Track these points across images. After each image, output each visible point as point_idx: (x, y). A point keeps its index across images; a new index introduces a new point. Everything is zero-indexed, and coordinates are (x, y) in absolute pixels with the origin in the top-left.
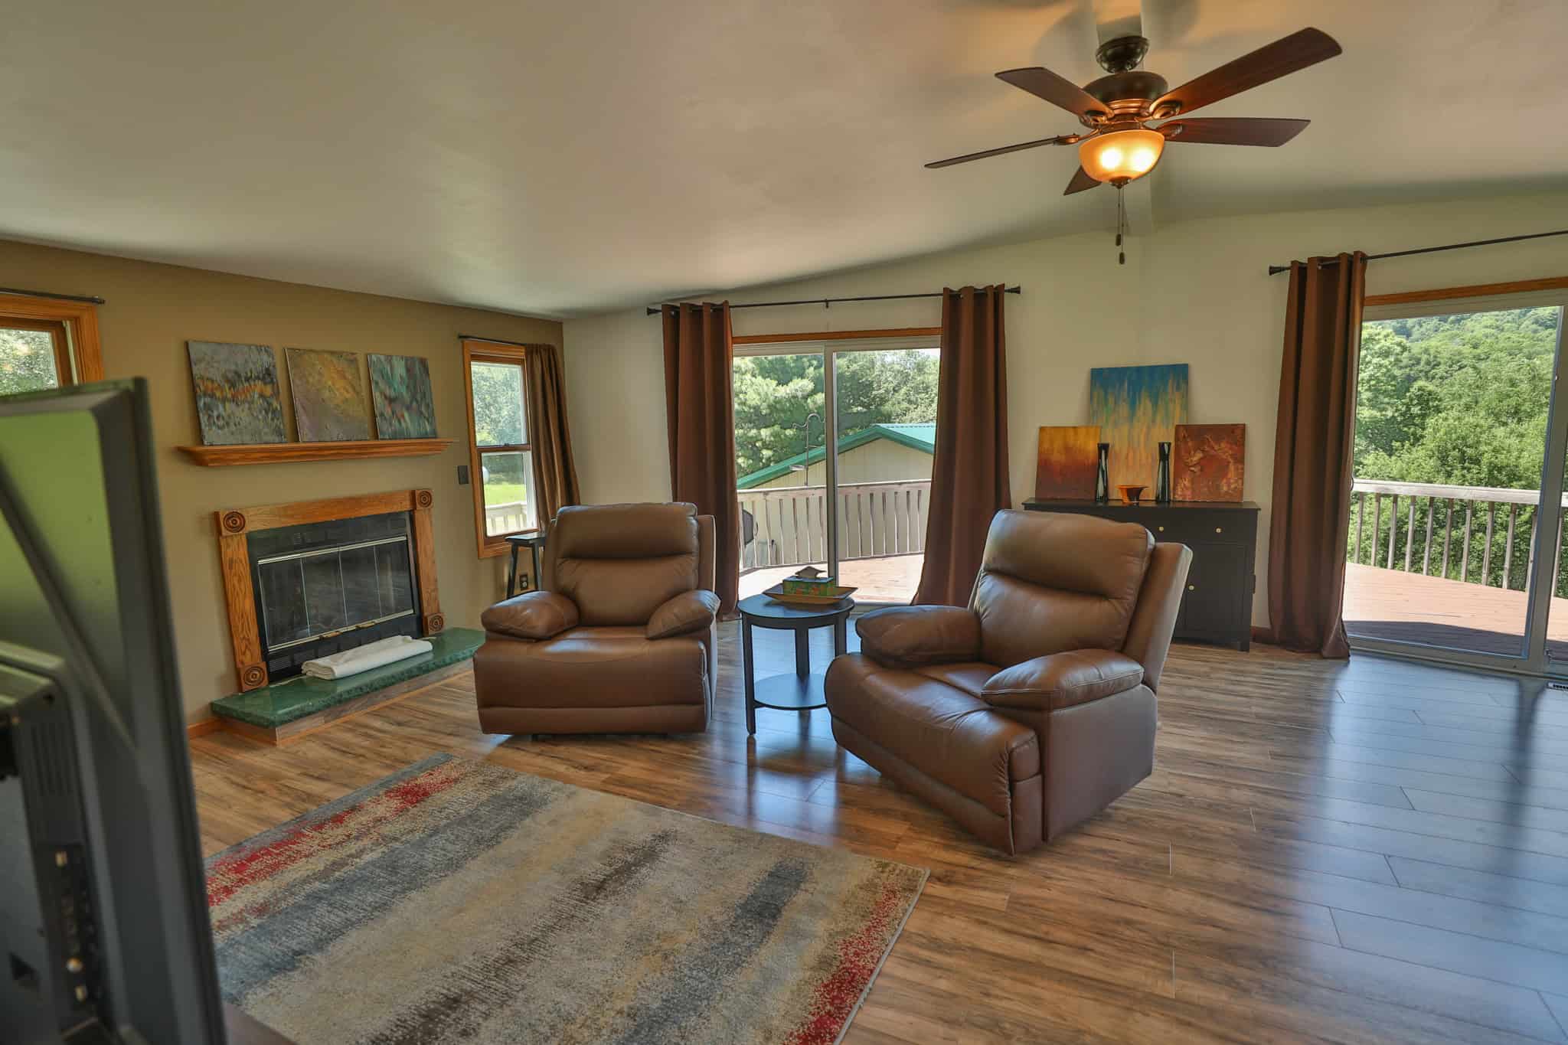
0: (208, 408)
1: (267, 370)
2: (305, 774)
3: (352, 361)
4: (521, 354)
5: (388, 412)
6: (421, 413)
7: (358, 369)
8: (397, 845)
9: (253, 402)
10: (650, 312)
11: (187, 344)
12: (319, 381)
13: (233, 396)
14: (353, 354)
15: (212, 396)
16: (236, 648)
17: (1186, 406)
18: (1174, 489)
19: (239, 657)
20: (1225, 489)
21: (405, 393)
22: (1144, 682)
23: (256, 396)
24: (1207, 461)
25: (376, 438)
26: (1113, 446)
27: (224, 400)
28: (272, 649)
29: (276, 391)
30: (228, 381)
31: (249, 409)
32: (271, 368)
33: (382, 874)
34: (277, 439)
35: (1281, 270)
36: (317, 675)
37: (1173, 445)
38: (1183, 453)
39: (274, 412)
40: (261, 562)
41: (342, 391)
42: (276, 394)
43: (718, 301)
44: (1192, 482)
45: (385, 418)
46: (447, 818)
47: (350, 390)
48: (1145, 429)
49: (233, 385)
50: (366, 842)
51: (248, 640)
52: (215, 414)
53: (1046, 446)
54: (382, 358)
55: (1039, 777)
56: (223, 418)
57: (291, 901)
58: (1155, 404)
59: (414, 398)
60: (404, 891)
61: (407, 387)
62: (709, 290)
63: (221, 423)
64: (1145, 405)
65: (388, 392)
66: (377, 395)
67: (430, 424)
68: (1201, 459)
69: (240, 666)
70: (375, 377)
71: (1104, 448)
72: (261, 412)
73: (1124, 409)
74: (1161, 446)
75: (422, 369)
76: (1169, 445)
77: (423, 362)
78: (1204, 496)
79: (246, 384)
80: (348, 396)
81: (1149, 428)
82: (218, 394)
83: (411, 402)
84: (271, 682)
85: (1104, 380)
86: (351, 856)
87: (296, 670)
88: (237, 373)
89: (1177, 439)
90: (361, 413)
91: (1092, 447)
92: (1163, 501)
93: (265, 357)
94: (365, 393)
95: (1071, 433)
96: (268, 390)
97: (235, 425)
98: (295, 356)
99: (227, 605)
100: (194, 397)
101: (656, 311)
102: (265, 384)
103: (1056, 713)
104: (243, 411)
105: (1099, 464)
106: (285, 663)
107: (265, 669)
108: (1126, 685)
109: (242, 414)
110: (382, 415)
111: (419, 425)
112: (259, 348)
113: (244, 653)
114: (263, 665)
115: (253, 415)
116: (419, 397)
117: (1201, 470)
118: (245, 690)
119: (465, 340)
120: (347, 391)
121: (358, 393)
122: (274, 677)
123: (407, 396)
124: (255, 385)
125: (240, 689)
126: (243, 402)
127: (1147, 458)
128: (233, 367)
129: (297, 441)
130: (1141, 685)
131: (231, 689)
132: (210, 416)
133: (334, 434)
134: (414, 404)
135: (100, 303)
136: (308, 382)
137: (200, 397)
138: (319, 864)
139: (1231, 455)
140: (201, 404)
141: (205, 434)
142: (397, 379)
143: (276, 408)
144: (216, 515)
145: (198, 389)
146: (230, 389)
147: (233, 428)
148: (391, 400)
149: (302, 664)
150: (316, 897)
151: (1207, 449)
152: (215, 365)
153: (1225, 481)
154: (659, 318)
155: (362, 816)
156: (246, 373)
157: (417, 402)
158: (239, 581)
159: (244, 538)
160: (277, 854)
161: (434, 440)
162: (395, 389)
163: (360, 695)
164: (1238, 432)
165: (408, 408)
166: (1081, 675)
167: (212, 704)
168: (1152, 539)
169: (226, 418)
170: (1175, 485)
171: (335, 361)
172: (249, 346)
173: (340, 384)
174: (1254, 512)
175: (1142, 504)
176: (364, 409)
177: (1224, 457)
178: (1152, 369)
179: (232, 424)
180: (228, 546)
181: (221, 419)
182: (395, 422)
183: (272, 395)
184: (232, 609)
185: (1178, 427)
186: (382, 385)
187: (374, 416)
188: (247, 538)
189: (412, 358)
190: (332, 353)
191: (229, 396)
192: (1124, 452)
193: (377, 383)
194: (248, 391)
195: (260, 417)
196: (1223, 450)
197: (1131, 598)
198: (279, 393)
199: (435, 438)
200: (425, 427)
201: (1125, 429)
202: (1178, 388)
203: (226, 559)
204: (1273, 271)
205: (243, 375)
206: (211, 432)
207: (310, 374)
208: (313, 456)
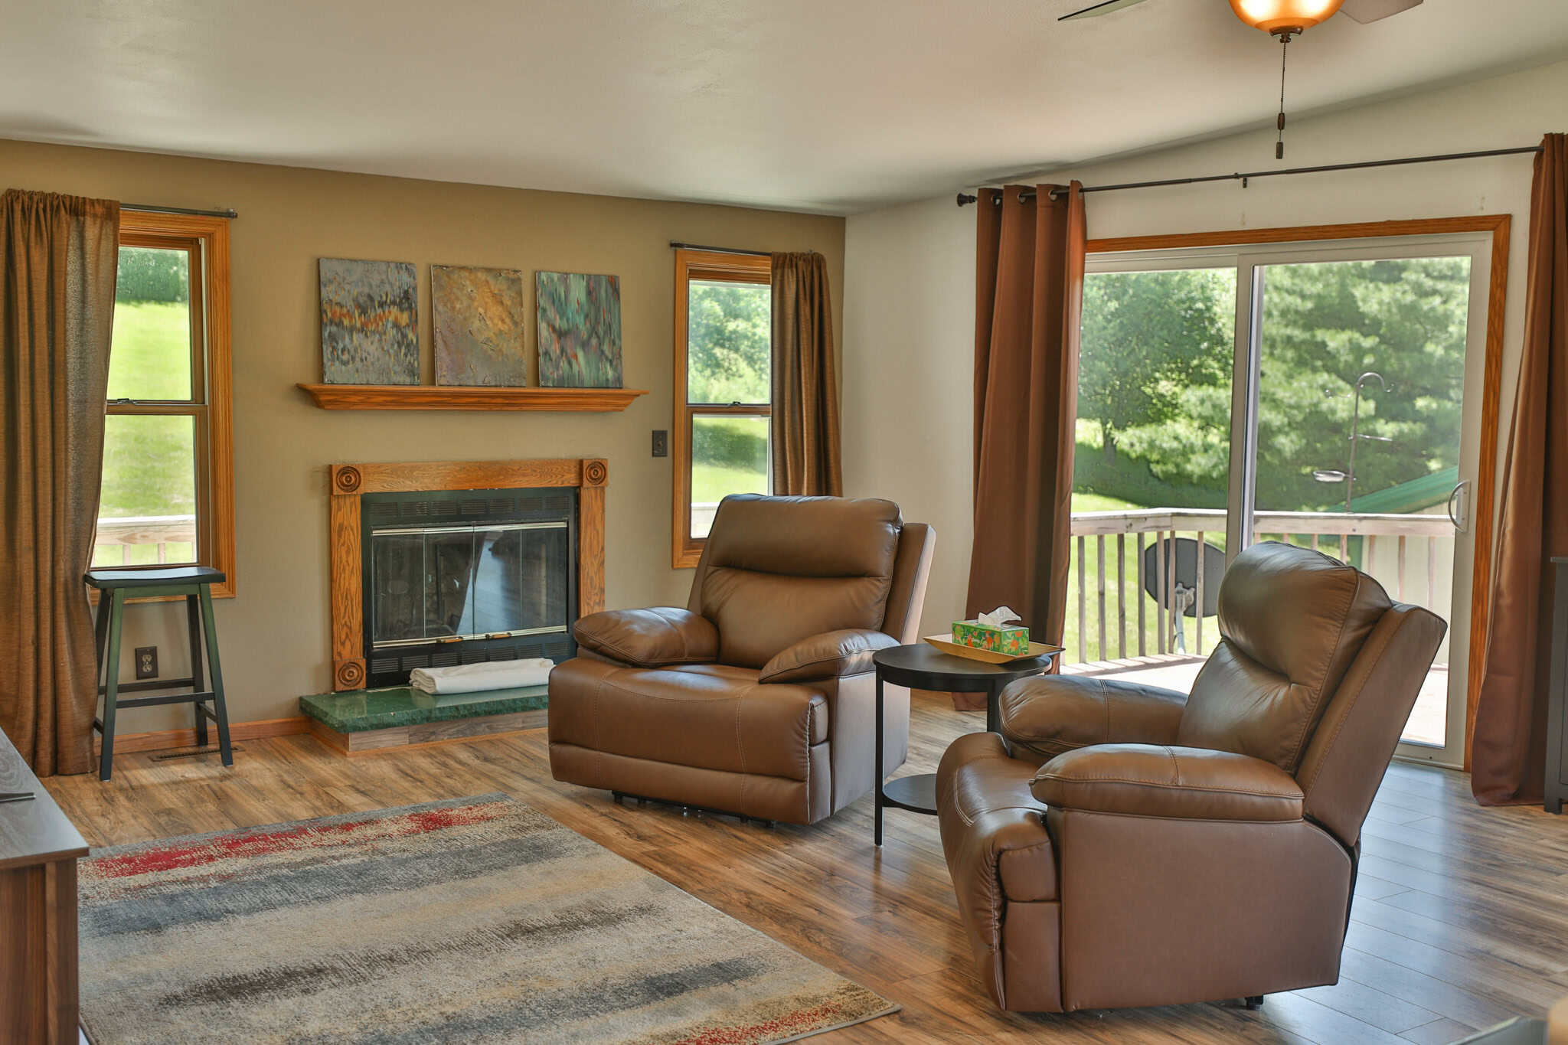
0: (333, 338)
1: (406, 292)
2: (352, 787)
3: (513, 281)
4: (765, 267)
5: (555, 349)
6: (603, 352)
7: (520, 293)
8: (381, 858)
9: (385, 333)
10: (962, 200)
11: (319, 260)
12: (469, 307)
13: (363, 325)
14: (516, 271)
15: (340, 324)
16: (335, 635)
19: (338, 647)
21: (581, 327)
23: (390, 325)
25: (537, 384)
27: (352, 330)
28: (378, 645)
29: (413, 319)
30: (358, 306)
31: (380, 340)
32: (411, 290)
33: (346, 876)
34: (408, 380)
36: (422, 688)
39: (408, 346)
40: (376, 533)
41: (496, 321)
42: (414, 323)
43: (1064, 181)
45: (551, 359)
46: (448, 848)
47: (507, 320)
49: (364, 311)
50: (356, 849)
51: (350, 628)
52: (341, 346)
54: (555, 276)
56: (349, 351)
57: (254, 877)
59: (593, 331)
60: (352, 892)
61: (587, 316)
62: (1051, 164)
63: (345, 357)
65: (558, 323)
66: (543, 327)
67: (615, 370)
69: (336, 658)
70: (543, 302)
72: (393, 345)
75: (610, 291)
77: (613, 282)
79: (379, 311)
80: (504, 328)
82: (346, 322)
83: (590, 337)
84: (368, 687)
86: (333, 857)
87: (402, 678)
88: (370, 298)
90: (518, 351)
93: (405, 277)
94: (526, 325)
96: (404, 318)
97: (362, 360)
98: (441, 273)
99: (331, 580)
100: (321, 324)
101: (971, 199)
102: (402, 310)
104: (372, 343)
106: (389, 666)
107: (364, 668)
109: (370, 347)
110: (546, 353)
111: (598, 370)
112: (399, 266)
113: (343, 644)
114: (363, 663)
115: (383, 349)
116: (601, 330)
118: (337, 690)
119: (678, 249)
120: (503, 321)
121: (516, 324)
122: (374, 681)
123: (583, 329)
124: (390, 312)
125: (333, 688)
126: (373, 332)
128: (366, 290)
129: (433, 384)
131: (324, 686)
132: (334, 348)
133: (479, 376)
134: (594, 341)
135: (233, 217)
136: (453, 308)
137: (326, 325)
138: (298, 857)
140: (326, 334)
141: (326, 370)
142: (574, 306)
143: (412, 341)
144: (331, 466)
145: (324, 316)
146: (360, 315)
147: (358, 364)
148: (561, 334)
149: (410, 672)
150: (276, 879)
152: (347, 287)
154: (971, 211)
155: (372, 829)
156: (381, 297)
157: (598, 337)
158: (348, 552)
159: (358, 500)
160: (271, 842)
161: (617, 391)
162: (568, 321)
163: (454, 717)
165: (585, 345)
167: (301, 699)
169: (352, 352)
171: (492, 281)
172: (388, 263)
173: (495, 310)
176: (523, 347)
179: (358, 359)
180: (339, 509)
181: (346, 352)
182: (564, 365)
183: (408, 325)
184: (336, 586)
186: (551, 313)
187: (537, 355)
188: (363, 503)
189: (598, 276)
190: (489, 270)
191: (358, 325)
193: (544, 310)
194: (381, 319)
195: (391, 351)
198: (416, 321)
199: (621, 388)
200: (606, 373)
203: (335, 527)
205: (377, 299)
206: (333, 368)
207: (457, 299)
208: (449, 404)
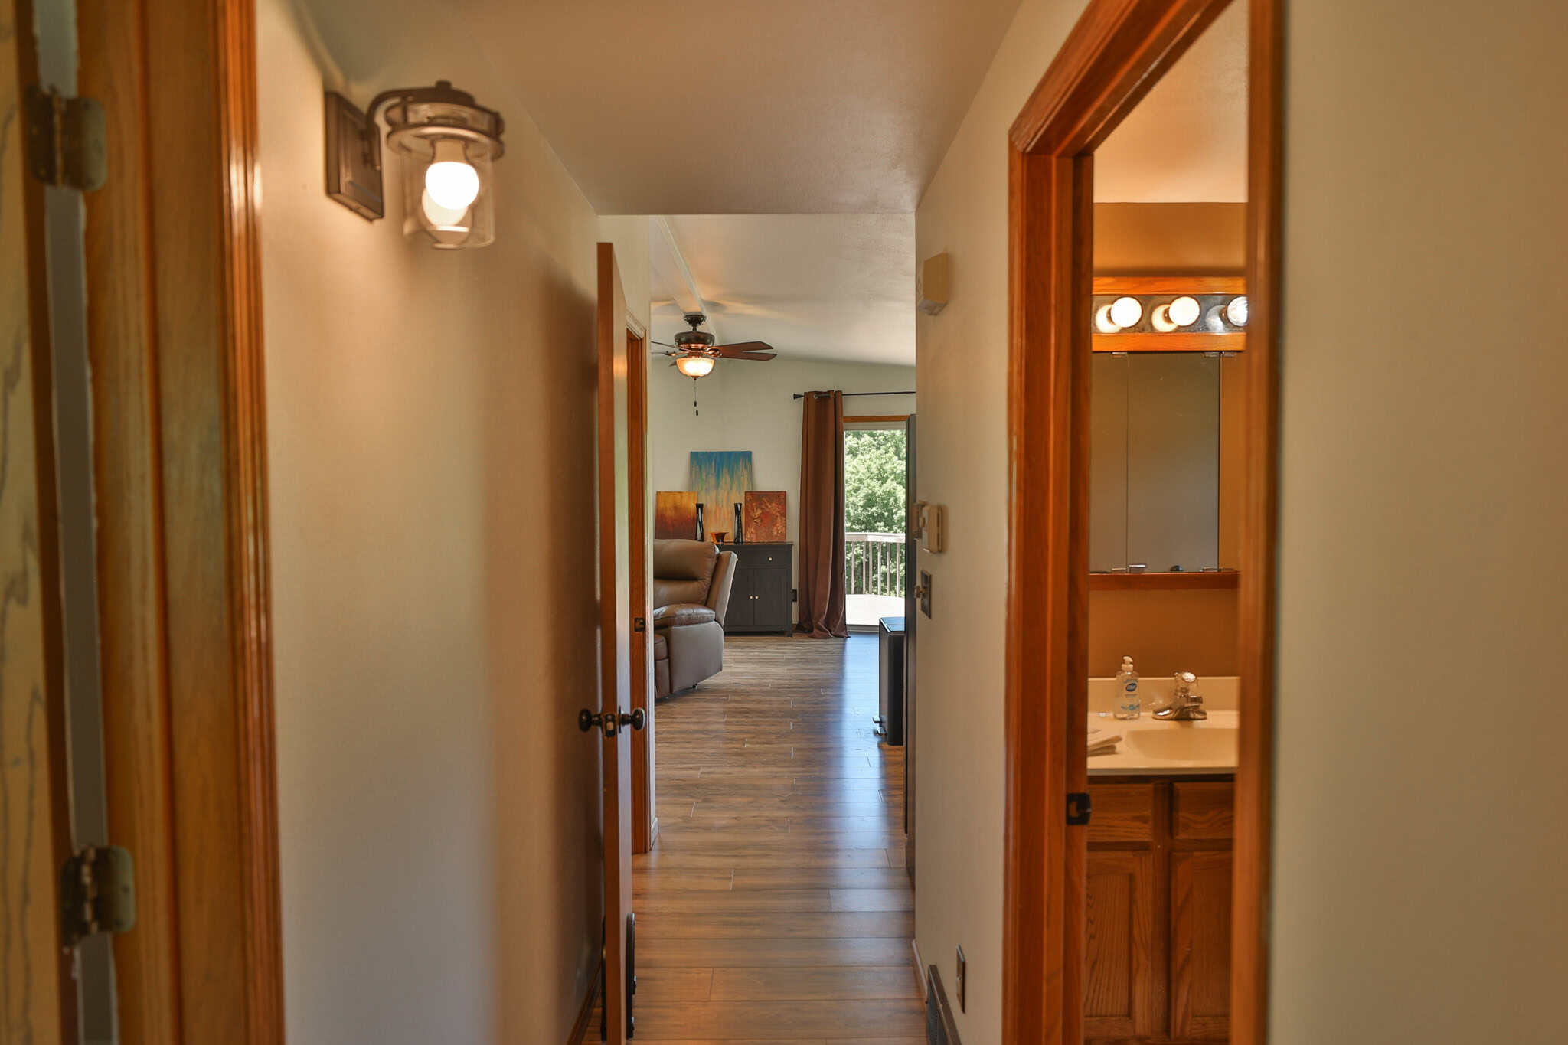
17: (751, 478)
18: (745, 535)
20: (775, 533)
22: (715, 620)
24: (765, 515)
26: (706, 506)
35: (800, 396)
37: (743, 505)
38: (750, 510)
44: (756, 529)
48: (726, 493)
53: (661, 505)
55: (667, 660)
58: (732, 477)
64: (726, 479)
68: (760, 514)
71: (700, 506)
73: (712, 480)
74: (736, 505)
76: (741, 504)
78: (763, 539)
81: (728, 493)
85: (699, 460)
89: (746, 501)
91: (692, 506)
92: (739, 542)
95: (679, 496)
103: (673, 627)
105: (698, 518)
108: (705, 620)
117: (761, 521)
127: (728, 514)
130: (714, 622)
139: (779, 512)
151: (763, 507)
153: (775, 528)
164: (782, 496)
166: (685, 611)
168: (717, 550)
170: (746, 532)
174: (790, 546)
175: (725, 544)
177: (774, 513)
178: (730, 454)
185: (746, 493)
192: (714, 509)
196: (773, 508)
197: (708, 579)
201: (713, 494)
202: (746, 467)
204: (796, 397)
